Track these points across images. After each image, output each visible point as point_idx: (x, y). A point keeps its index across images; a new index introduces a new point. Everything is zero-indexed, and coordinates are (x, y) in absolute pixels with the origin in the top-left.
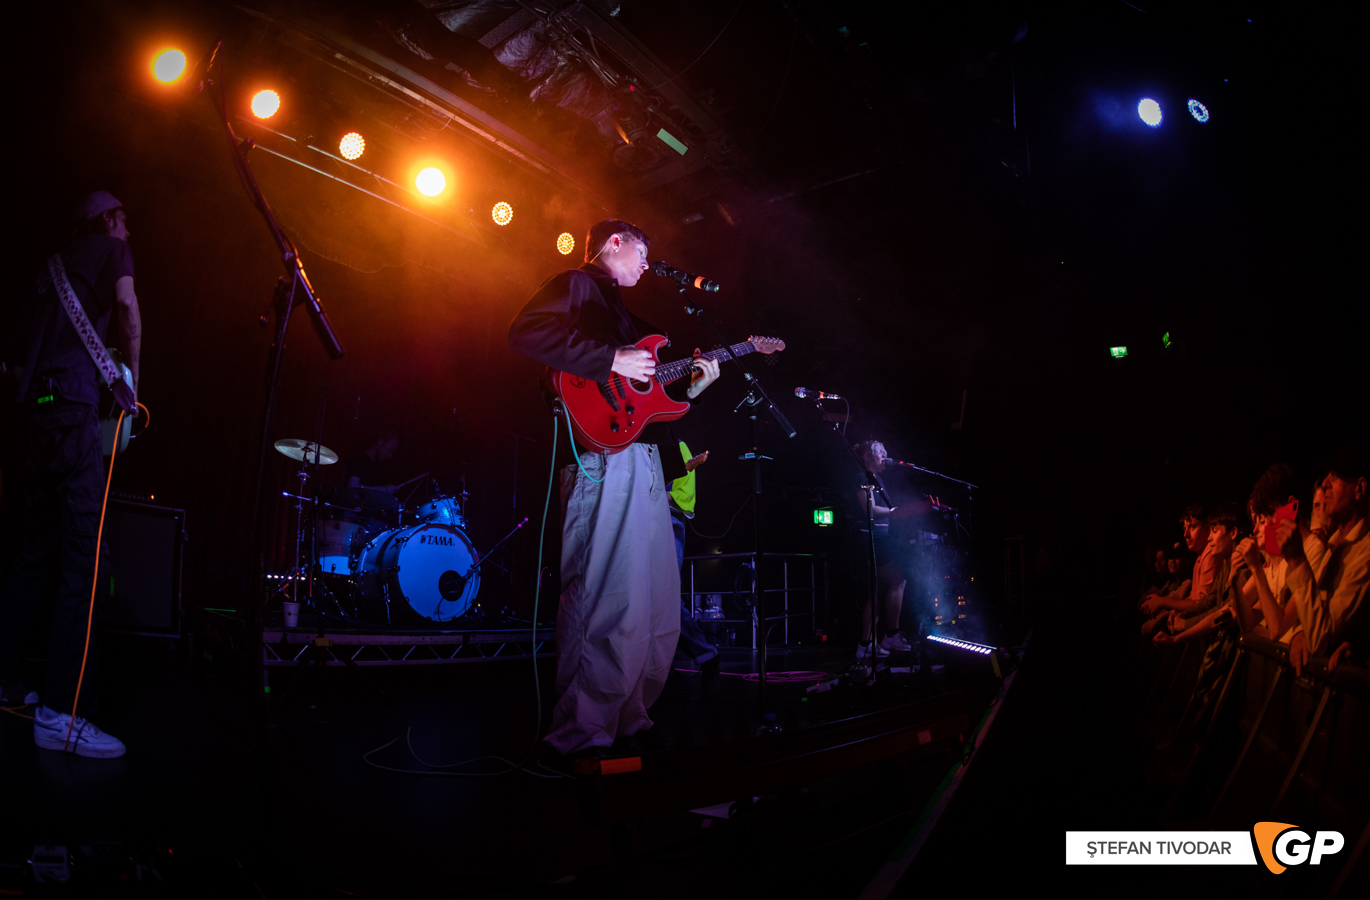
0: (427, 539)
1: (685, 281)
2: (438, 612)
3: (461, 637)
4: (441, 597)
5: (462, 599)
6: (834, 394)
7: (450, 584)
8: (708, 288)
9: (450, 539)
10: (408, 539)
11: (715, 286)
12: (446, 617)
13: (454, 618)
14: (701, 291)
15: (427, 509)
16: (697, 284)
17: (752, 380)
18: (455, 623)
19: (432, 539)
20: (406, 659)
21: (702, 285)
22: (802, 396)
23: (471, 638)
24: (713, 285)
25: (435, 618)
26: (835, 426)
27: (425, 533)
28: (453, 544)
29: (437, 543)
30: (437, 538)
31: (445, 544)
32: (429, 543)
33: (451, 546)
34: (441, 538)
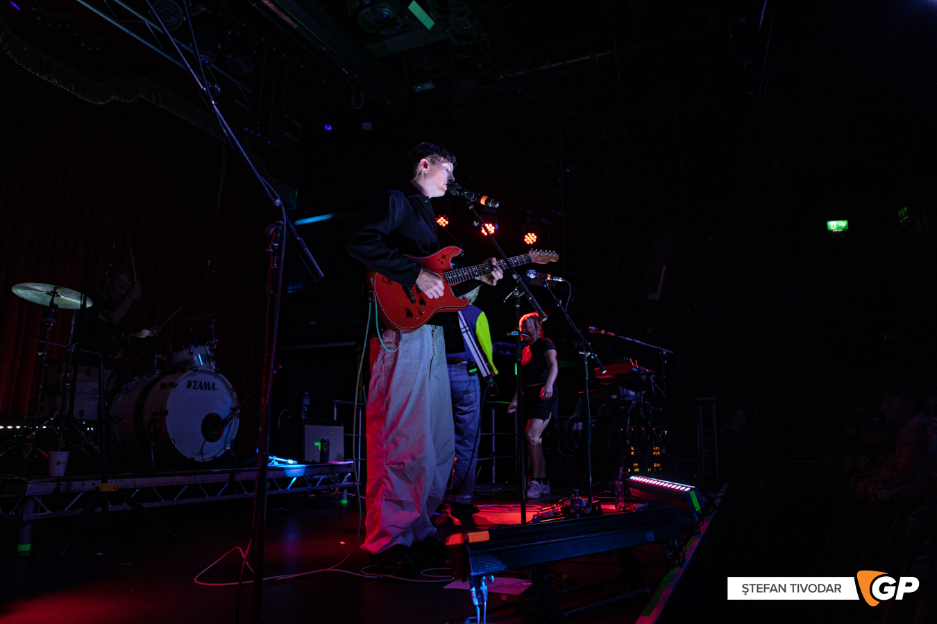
0: (193, 384)
1: (474, 199)
2: (201, 453)
3: (228, 475)
4: (204, 439)
5: (221, 440)
6: (559, 277)
7: (213, 426)
8: (490, 205)
9: (214, 384)
10: (177, 384)
11: (496, 203)
12: (208, 457)
13: (215, 458)
14: (486, 206)
15: (184, 355)
16: (483, 202)
17: (518, 279)
18: (216, 462)
19: (198, 385)
20: (178, 499)
21: (486, 203)
22: (532, 276)
23: (237, 476)
24: (495, 203)
25: (198, 459)
26: (559, 303)
27: (191, 378)
28: (216, 387)
29: (201, 389)
30: (201, 383)
31: (209, 389)
32: (194, 388)
33: (214, 390)
34: (205, 383)
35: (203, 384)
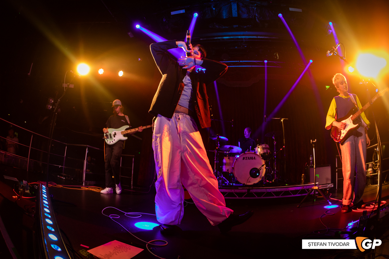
0: (245, 158)
23: (251, 190)
27: (244, 156)
28: (255, 158)
29: (249, 159)
30: (249, 157)
31: (253, 159)
32: (246, 159)
33: (255, 159)
34: (251, 157)
35: (250, 157)
